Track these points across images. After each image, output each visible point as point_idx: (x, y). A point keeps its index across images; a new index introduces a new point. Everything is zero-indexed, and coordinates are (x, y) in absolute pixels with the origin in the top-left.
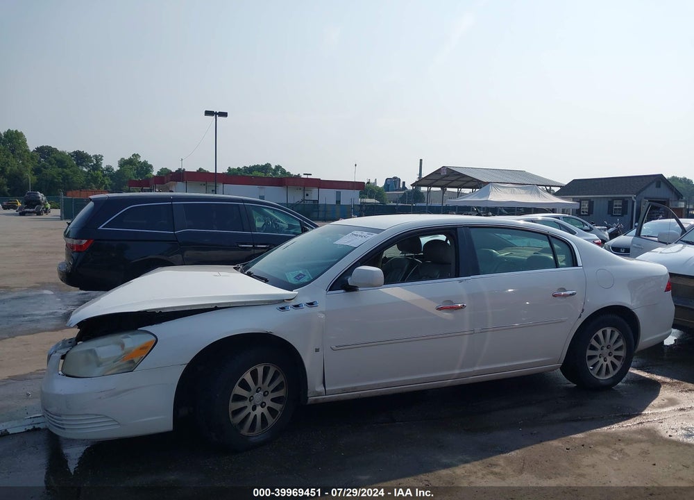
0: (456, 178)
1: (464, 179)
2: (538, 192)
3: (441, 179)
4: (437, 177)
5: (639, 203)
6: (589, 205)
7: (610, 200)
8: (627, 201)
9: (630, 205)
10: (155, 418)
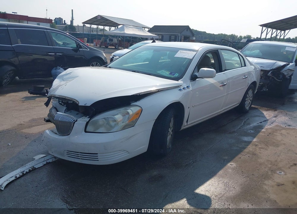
0: (104, 21)
1: (108, 22)
2: (143, 30)
3: (97, 21)
4: (95, 20)
5: (181, 37)
6: (162, 37)
7: (170, 35)
8: (176, 36)
9: (178, 37)
10: (143, 147)
